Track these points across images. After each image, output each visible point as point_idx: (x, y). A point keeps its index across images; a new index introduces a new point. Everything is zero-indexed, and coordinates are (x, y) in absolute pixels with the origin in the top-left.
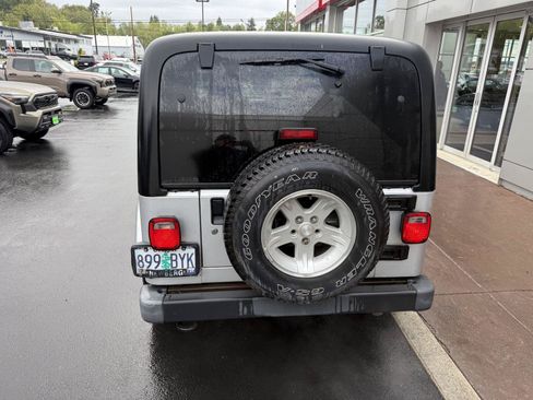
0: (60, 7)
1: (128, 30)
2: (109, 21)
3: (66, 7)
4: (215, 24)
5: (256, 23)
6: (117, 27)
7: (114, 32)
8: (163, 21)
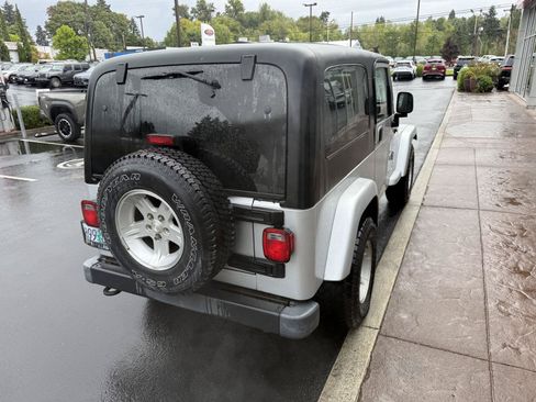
0: (296, 19)
1: (352, 35)
2: (336, 27)
3: (302, 19)
4: (447, 17)
5: (497, 10)
6: (343, 33)
7: (339, 38)
8: (389, 21)
